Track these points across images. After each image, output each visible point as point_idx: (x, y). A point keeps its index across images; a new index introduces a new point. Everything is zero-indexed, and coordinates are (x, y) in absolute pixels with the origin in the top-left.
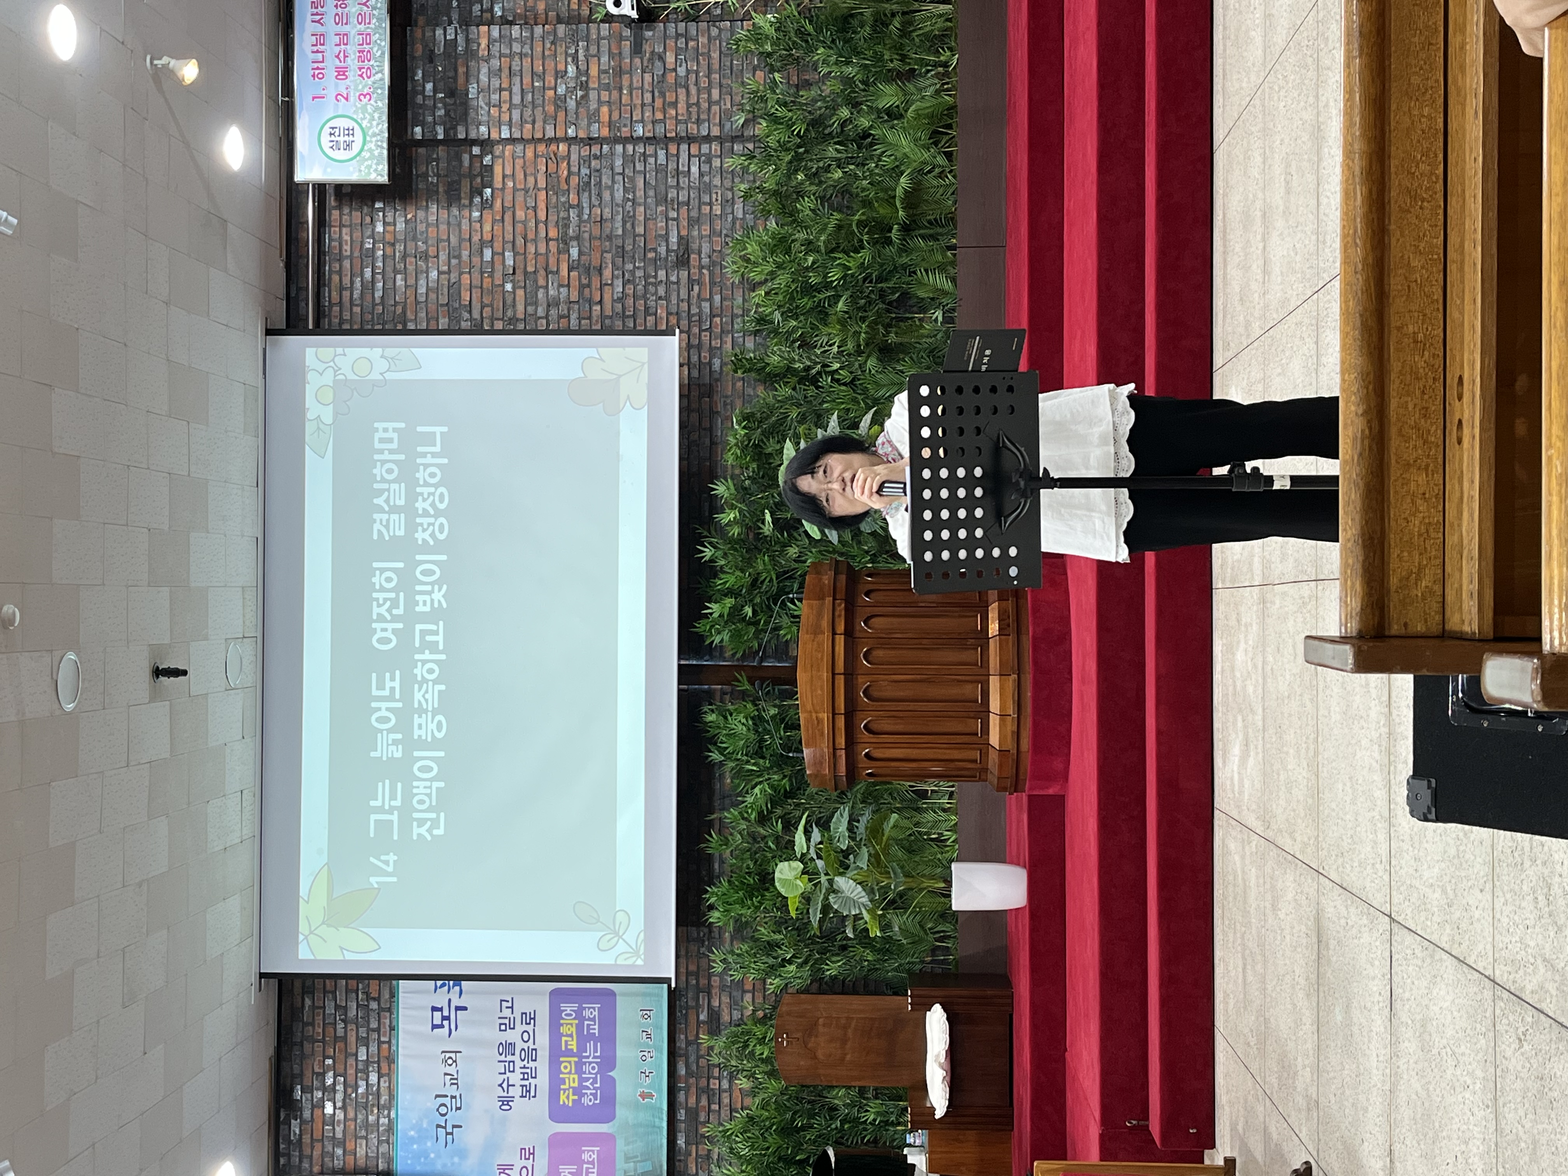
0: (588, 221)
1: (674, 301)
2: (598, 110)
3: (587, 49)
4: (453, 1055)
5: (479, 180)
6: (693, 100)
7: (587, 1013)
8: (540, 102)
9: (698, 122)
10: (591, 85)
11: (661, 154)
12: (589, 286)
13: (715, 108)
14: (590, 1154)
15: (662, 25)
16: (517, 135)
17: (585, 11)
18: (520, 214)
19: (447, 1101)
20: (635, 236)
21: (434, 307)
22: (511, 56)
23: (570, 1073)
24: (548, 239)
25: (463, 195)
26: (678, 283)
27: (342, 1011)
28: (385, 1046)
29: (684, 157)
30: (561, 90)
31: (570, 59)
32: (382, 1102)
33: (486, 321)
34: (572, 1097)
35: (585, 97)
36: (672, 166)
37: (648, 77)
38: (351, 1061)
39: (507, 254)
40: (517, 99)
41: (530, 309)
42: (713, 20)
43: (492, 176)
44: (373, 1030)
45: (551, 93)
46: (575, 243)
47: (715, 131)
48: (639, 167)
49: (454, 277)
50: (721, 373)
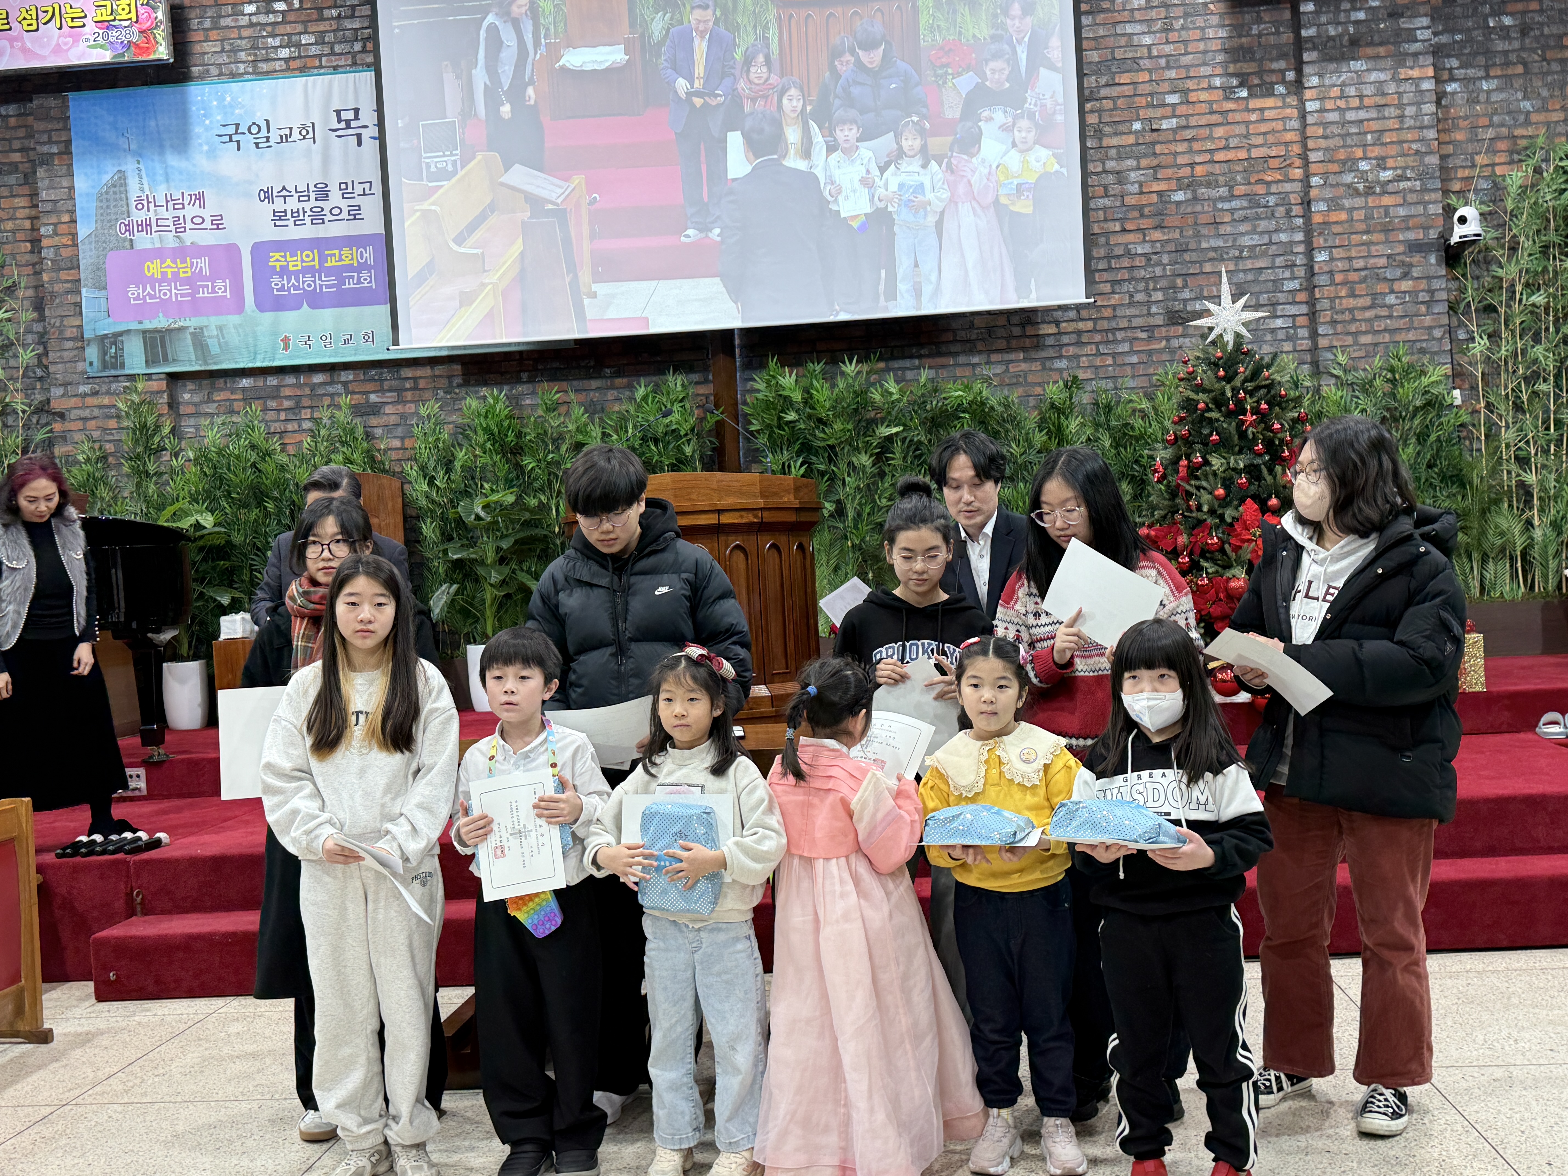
0: (1215, 209)
1: (1129, 312)
2: (1342, 208)
3: (1412, 191)
4: (311, 135)
5: (1256, 81)
6: (1358, 315)
7: (365, 274)
8: (1349, 141)
9: (1333, 323)
10: (1370, 199)
11: (1294, 285)
12: (1142, 215)
13: (1349, 340)
14: (223, 288)
15: (1444, 272)
16: (1310, 119)
17: (1456, 186)
18: (1219, 132)
19: (264, 133)
20: (1201, 263)
21: (1111, 44)
22: (1401, 106)
23: (303, 261)
24: (1192, 165)
25: (1239, 65)
26: (1149, 314)
27: (349, 13)
28: (317, 63)
29: (1293, 310)
30: (1364, 166)
31: (1399, 172)
32: (260, 65)
33: (1097, 104)
34: (278, 264)
35: (1357, 193)
36: (1281, 297)
37: (1383, 261)
38: (299, 28)
39: (1174, 120)
40: (1351, 116)
41: (1113, 152)
42: (1450, 331)
43: (1263, 96)
44: (332, 48)
45: (1359, 153)
46: (1189, 195)
47: (1323, 342)
48: (1279, 261)
49: (1146, 63)
50: (1051, 369)
